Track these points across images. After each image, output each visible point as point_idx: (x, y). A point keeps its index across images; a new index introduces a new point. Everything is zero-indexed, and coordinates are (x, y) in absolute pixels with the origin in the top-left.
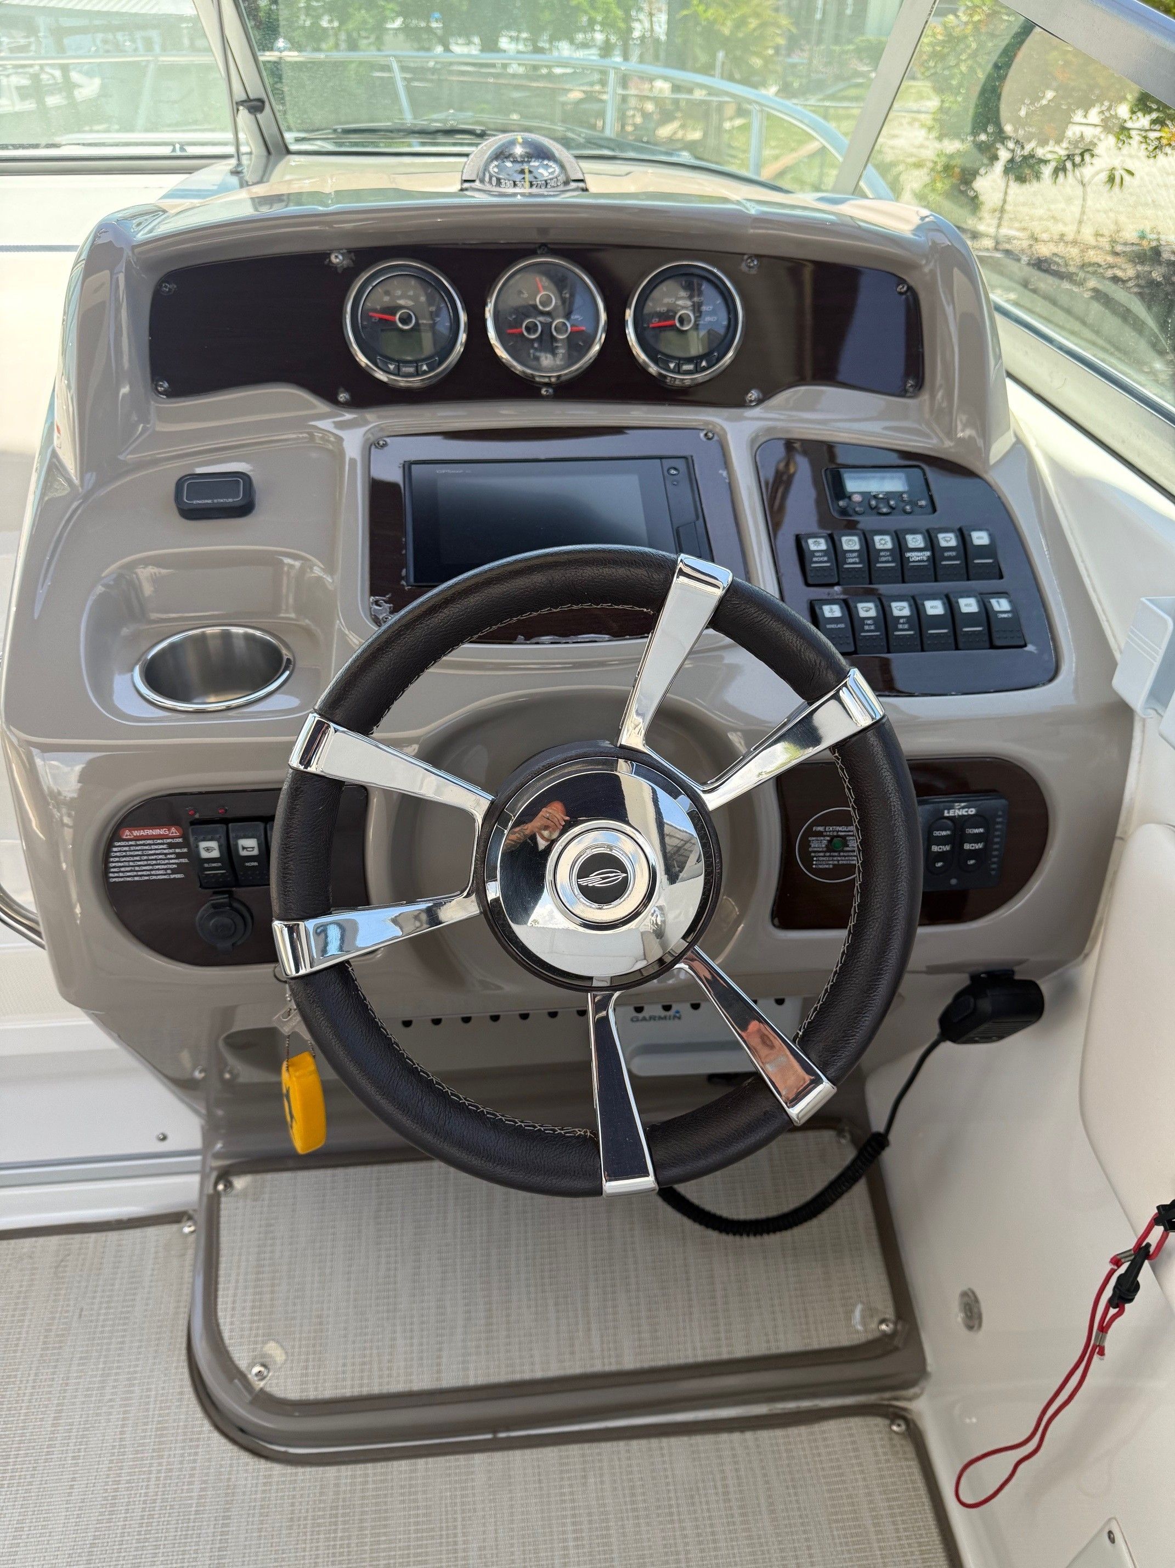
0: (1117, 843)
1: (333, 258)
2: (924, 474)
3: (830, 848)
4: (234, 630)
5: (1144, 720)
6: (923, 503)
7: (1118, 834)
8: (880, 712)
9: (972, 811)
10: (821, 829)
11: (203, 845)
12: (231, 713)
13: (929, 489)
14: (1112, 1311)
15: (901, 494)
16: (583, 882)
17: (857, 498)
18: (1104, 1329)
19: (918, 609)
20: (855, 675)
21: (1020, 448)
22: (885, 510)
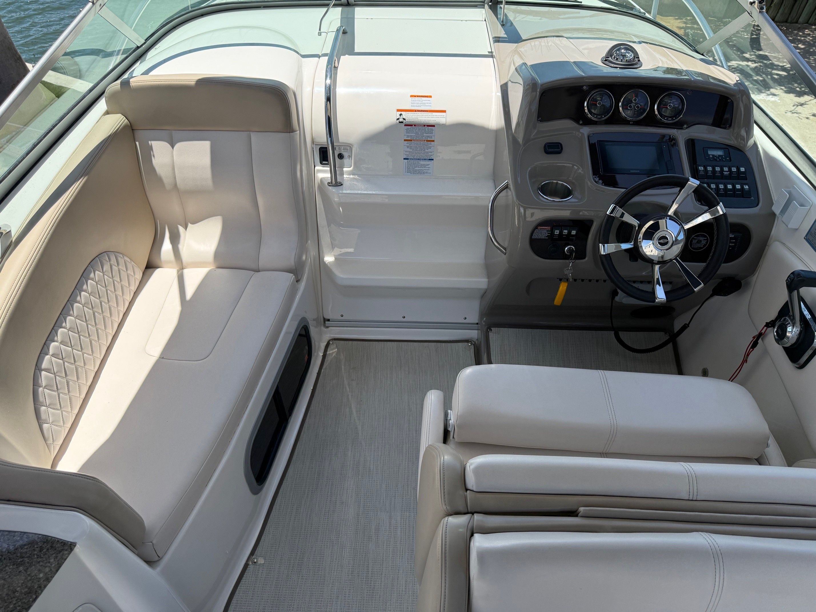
0: (767, 247)
1: (584, 88)
2: (729, 150)
3: (698, 242)
4: (559, 182)
5: (778, 217)
6: (728, 159)
7: (767, 244)
8: (725, 212)
9: (733, 236)
10: (696, 238)
11: (556, 231)
12: (563, 202)
13: (730, 155)
14: (751, 350)
15: (722, 156)
16: (659, 241)
17: (711, 156)
18: (748, 355)
19: (726, 186)
20: (721, 203)
21: (755, 145)
22: (718, 160)
